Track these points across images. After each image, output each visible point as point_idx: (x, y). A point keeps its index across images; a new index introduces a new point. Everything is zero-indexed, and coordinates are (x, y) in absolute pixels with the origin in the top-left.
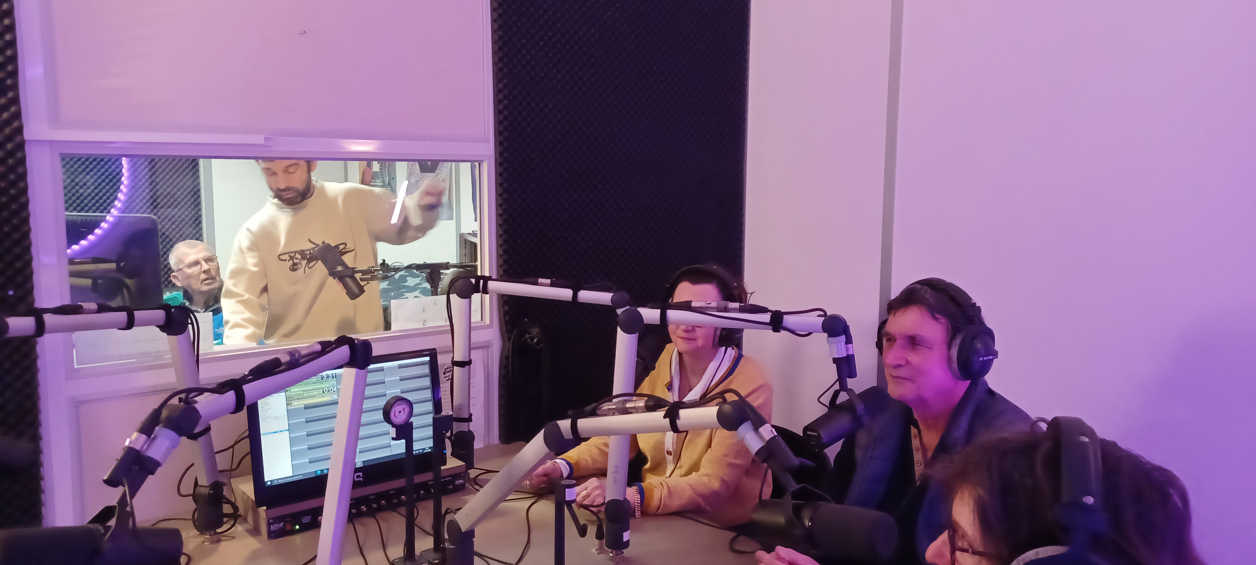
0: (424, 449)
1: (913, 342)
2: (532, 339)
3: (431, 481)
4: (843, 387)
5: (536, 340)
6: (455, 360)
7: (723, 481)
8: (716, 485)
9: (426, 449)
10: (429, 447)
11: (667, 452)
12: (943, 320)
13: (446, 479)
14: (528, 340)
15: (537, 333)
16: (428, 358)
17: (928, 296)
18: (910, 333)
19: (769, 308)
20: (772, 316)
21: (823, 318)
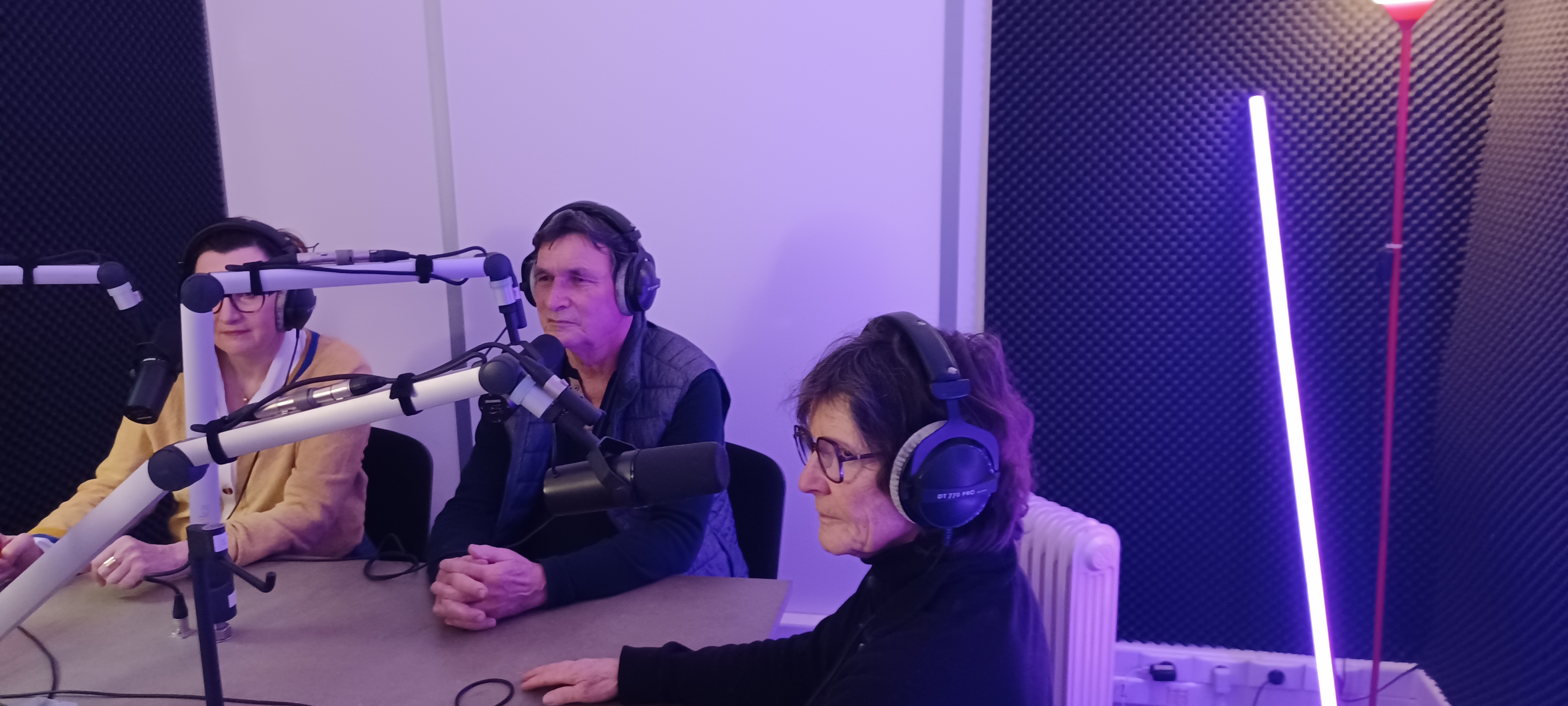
1: (576, 277)
4: (515, 340)
7: (324, 507)
8: (315, 514)
11: (225, 491)
12: (605, 249)
17: (586, 222)
18: (572, 267)
19: (411, 253)
20: (417, 262)
21: (484, 258)
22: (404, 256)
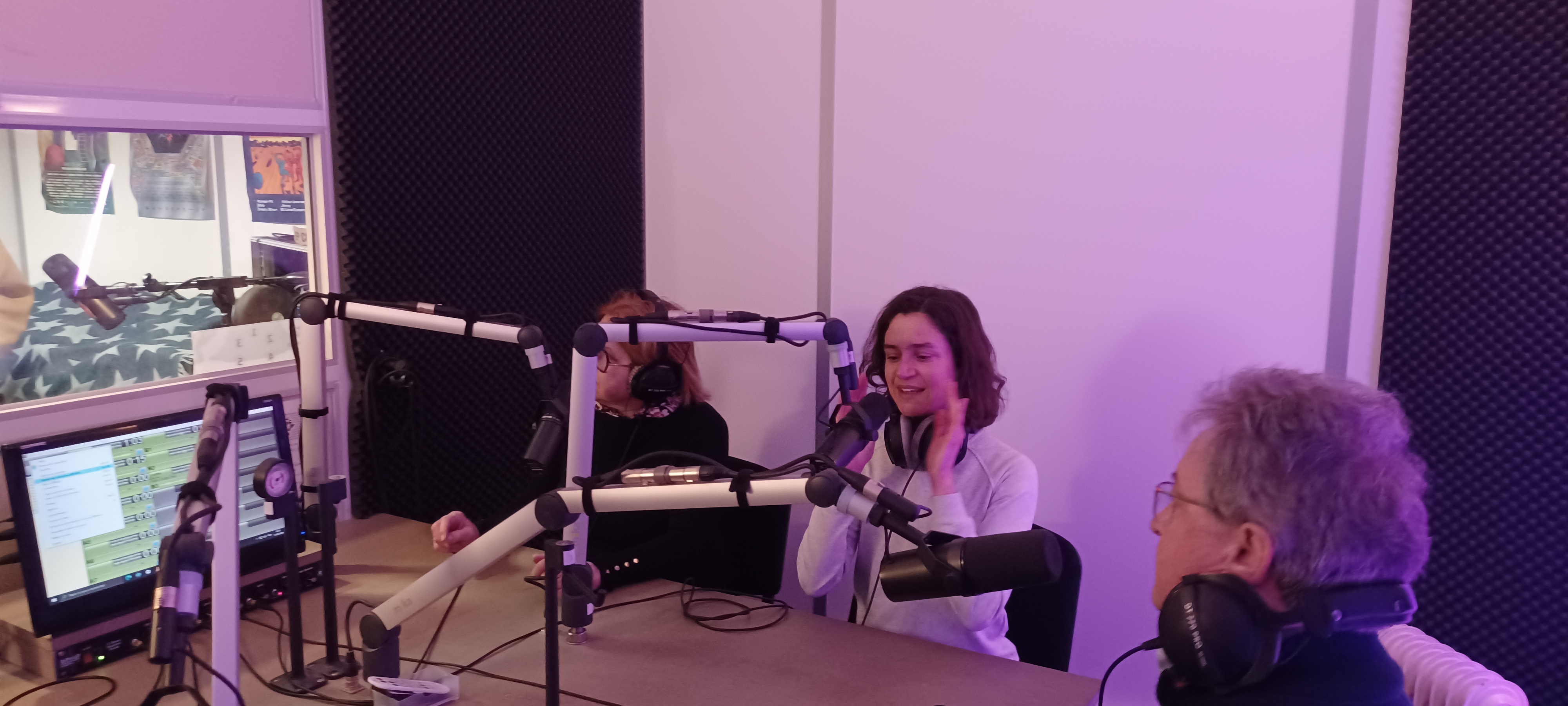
0: (274, 532)
2: (397, 376)
3: (284, 574)
5: (403, 377)
6: (304, 408)
9: (277, 531)
10: (281, 529)
13: (306, 570)
14: (392, 378)
15: (404, 368)
16: (270, 409)
19: (762, 315)
20: (766, 323)
21: (824, 323)
22: (755, 318)
